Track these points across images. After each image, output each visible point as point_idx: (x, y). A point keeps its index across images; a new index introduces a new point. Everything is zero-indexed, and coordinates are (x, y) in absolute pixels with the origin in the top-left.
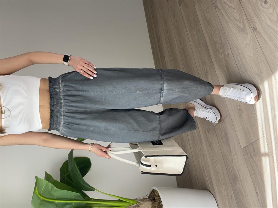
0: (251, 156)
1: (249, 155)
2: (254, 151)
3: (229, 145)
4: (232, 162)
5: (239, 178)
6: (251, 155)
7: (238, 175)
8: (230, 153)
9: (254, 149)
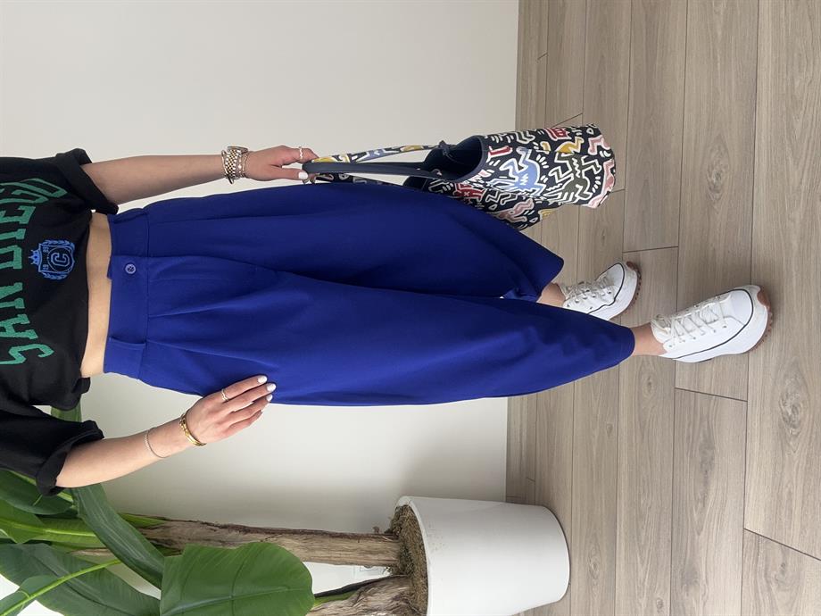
0: (766, 574)
1: (761, 566)
2: (783, 572)
3: (706, 483)
4: (699, 534)
5: (702, 586)
6: (766, 569)
7: (704, 578)
8: (700, 505)
9: (783, 565)
